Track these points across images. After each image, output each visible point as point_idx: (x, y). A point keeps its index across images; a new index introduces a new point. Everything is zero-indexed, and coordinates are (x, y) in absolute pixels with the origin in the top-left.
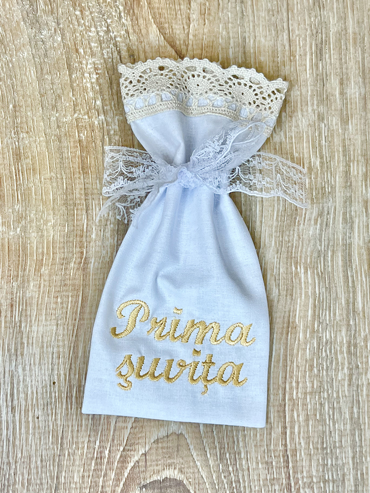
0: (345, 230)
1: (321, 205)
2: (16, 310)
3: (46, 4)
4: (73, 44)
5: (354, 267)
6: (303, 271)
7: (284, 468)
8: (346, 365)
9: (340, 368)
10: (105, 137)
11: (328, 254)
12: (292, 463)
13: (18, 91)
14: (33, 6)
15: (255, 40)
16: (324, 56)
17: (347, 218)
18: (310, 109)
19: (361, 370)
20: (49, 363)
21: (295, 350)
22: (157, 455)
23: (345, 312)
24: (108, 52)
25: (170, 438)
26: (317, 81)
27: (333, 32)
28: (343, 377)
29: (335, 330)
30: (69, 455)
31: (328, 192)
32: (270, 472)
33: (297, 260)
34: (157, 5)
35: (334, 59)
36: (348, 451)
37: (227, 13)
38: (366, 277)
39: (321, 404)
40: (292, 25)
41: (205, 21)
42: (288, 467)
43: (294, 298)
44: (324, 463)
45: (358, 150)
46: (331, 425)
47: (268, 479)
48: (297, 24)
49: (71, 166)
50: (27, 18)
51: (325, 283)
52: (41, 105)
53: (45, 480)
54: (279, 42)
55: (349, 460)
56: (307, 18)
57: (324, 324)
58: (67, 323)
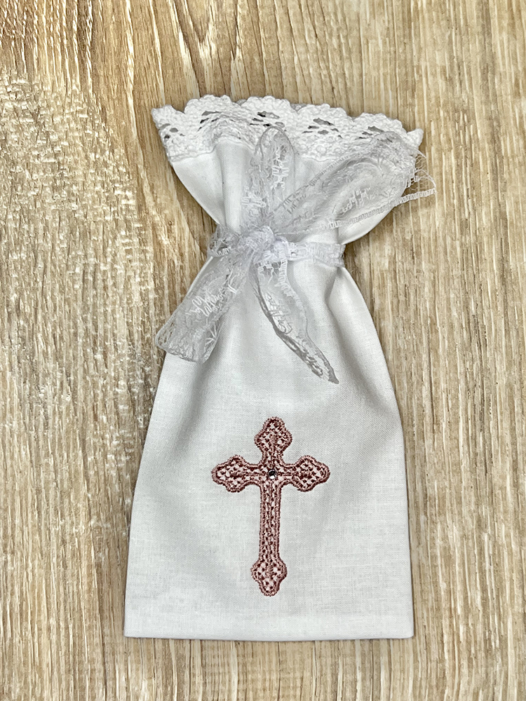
4: (90, 406)
18: (465, 510)
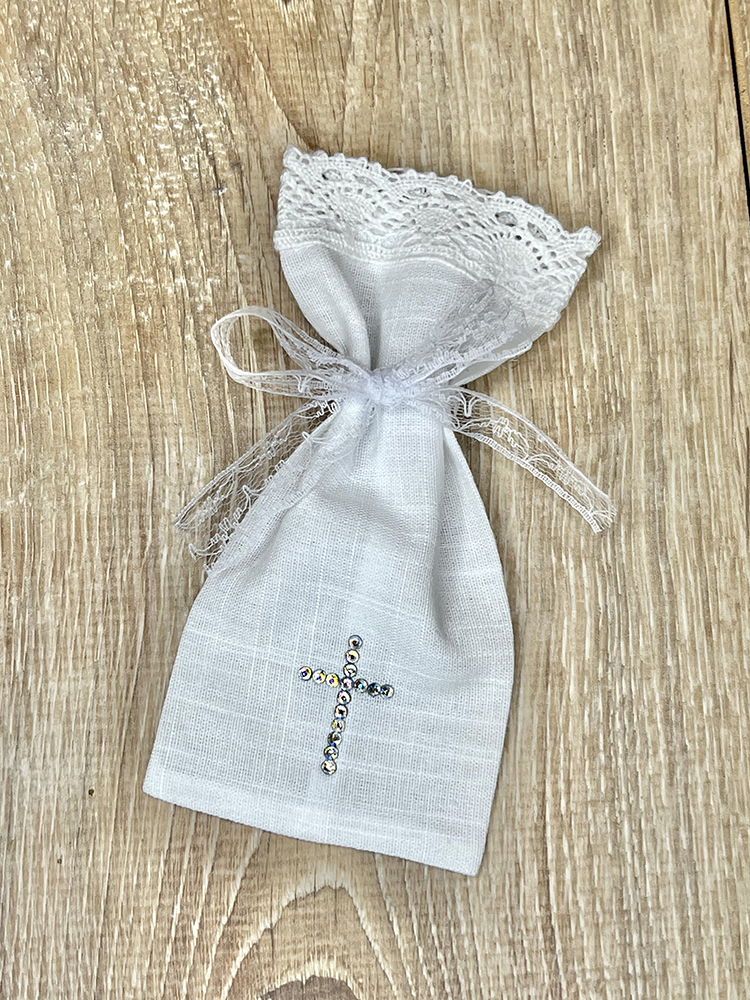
0: (651, 484)
1: (603, 437)
2: (16, 652)
3: (74, 74)
5: (670, 554)
6: (571, 564)
7: (546, 953)
8: (662, 746)
9: (651, 752)
10: (188, 317)
11: (619, 529)
12: (562, 942)
13: (22, 234)
14: (49, 78)
15: (468, 132)
16: (600, 159)
17: (653, 460)
19: (692, 756)
20: (80, 754)
21: (561, 719)
22: (295, 931)
23: (656, 643)
24: (191, 160)
25: (321, 897)
26: (589, 204)
27: (617, 114)
28: (656, 769)
29: (638, 676)
30: (121, 934)
31: (616, 412)
32: (518, 961)
33: (561, 544)
34: (282, 72)
35: (619, 163)
36: (672, 917)
37: (415, 83)
38: (695, 574)
39: (616, 825)
40: (538, 103)
41: (373, 98)
42: (553, 951)
43: (556, 617)
44: (625, 940)
45: (670, 332)
46: (637, 865)
47: (515, 975)
48: (548, 101)
49: (123, 374)
50: (39, 101)
51: (616, 586)
52: (66, 260)
53: (74, 984)
54: (515, 136)
55: (673, 935)
56: (565, 89)
57: (617, 668)
58: (114, 675)
